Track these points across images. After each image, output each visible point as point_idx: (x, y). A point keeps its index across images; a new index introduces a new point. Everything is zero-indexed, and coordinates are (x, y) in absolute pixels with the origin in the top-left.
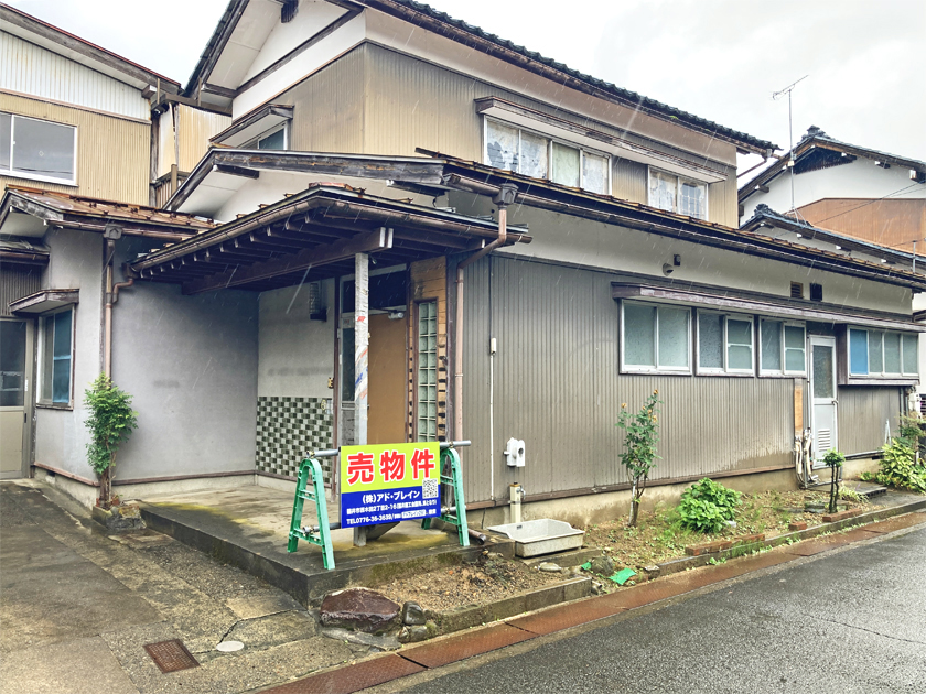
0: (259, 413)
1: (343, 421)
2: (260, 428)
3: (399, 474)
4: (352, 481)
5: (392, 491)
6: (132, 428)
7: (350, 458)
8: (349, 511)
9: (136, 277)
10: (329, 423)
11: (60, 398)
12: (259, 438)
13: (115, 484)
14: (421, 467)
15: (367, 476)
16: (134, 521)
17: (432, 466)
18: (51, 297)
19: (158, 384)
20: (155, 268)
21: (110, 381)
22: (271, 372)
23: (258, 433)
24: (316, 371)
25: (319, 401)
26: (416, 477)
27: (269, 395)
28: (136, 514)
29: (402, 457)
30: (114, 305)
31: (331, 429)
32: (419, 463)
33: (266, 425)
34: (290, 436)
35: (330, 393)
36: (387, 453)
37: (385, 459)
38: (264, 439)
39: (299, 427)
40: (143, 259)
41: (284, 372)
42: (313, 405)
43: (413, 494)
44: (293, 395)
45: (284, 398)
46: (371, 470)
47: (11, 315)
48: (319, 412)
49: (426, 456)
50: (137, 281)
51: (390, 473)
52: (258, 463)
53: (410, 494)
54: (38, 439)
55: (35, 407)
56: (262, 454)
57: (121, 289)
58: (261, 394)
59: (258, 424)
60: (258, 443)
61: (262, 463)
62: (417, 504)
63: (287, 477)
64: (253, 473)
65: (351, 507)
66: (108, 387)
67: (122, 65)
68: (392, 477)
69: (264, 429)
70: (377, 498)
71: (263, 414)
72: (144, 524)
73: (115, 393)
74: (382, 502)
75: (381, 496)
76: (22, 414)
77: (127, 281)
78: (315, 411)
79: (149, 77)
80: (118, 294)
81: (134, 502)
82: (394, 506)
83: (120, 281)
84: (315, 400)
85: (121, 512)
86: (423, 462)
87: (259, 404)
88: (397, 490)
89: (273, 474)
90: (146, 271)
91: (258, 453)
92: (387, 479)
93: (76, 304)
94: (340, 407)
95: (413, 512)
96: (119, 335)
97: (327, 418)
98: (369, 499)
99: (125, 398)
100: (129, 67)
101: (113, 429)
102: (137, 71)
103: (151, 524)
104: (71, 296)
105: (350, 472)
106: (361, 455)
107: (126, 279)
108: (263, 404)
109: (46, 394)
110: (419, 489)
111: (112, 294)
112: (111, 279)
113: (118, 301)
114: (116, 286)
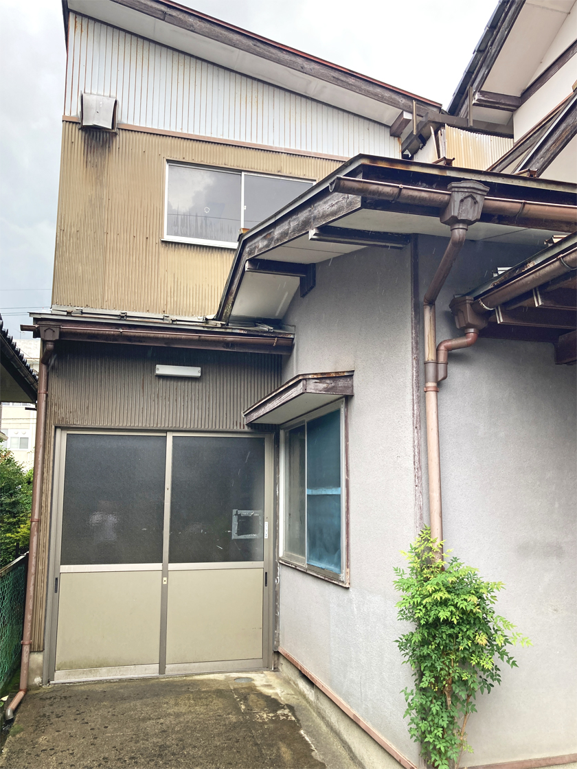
9: (483, 324)
11: (320, 559)
18: (312, 387)
21: (442, 547)
30: (440, 384)
47: (246, 429)
54: (282, 613)
55: (277, 563)
57: (451, 354)
67: (371, 88)
76: (261, 573)
79: (402, 101)
80: (446, 365)
90: (517, 301)
93: (348, 398)
100: (379, 90)
102: (387, 94)
104: (341, 383)
109: (295, 545)
111: (437, 363)
112: (433, 331)
113: (445, 378)
114: (442, 348)
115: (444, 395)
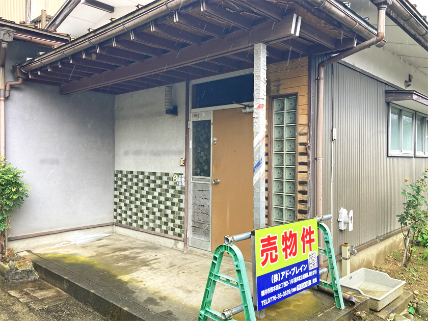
0: (116, 182)
1: (194, 191)
2: (117, 193)
3: (294, 251)
4: (264, 263)
5: (290, 268)
6: (24, 197)
7: (262, 241)
8: (263, 293)
9: (25, 78)
10: (180, 192)
12: (117, 200)
13: (10, 240)
14: (307, 242)
15: (274, 257)
16: (29, 272)
17: (313, 240)
19: (43, 161)
20: (42, 68)
21: (5, 159)
22: (126, 153)
23: (116, 196)
24: (167, 153)
25: (170, 176)
26: (304, 252)
27: (125, 170)
28: (29, 266)
29: (295, 235)
30: (7, 99)
31: (182, 197)
32: (306, 240)
33: (122, 190)
34: (144, 200)
35: (182, 170)
36: (286, 233)
37: (285, 239)
38: (121, 201)
39: (153, 194)
40: (31, 62)
41: (137, 153)
42: (165, 178)
43: (303, 268)
44: (147, 171)
45: (138, 172)
46: (276, 251)
48: (171, 183)
49: (310, 233)
50: (26, 81)
51: (289, 251)
52: (115, 217)
53: (301, 268)
56: (119, 211)
57: (12, 87)
58: (118, 168)
59: (116, 189)
60: (116, 203)
61: (119, 218)
62: (305, 276)
63: (141, 230)
64: (113, 224)
65: (264, 289)
66: (3, 165)
68: (290, 255)
69: (121, 193)
70: (281, 275)
71: (119, 183)
72: (36, 275)
73: (9, 170)
74: (285, 279)
75: (283, 273)
77: (18, 80)
78: (167, 183)
80: (10, 91)
81: (27, 253)
82: (292, 281)
83: (11, 80)
84: (167, 174)
85: (17, 266)
86: (308, 239)
87: (116, 175)
88: (292, 266)
89: (129, 226)
90: (34, 71)
91: (115, 210)
92: (286, 257)
94: (191, 180)
95: (303, 284)
96: (11, 124)
97: (178, 188)
98: (276, 278)
99: (19, 173)
101: (8, 199)
103: (43, 276)
105: (262, 255)
106: (269, 236)
107: (17, 79)
108: (119, 175)
110: (306, 262)
111: (5, 90)
112: (3, 78)
113: (9, 96)
114: (8, 84)
115: (9, 103)
